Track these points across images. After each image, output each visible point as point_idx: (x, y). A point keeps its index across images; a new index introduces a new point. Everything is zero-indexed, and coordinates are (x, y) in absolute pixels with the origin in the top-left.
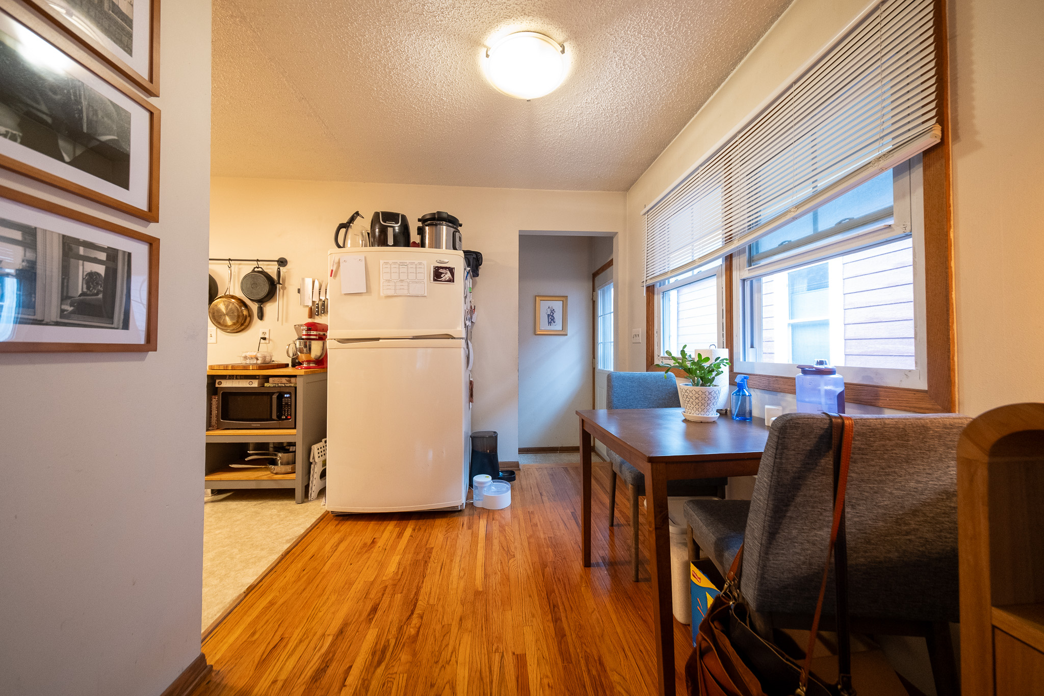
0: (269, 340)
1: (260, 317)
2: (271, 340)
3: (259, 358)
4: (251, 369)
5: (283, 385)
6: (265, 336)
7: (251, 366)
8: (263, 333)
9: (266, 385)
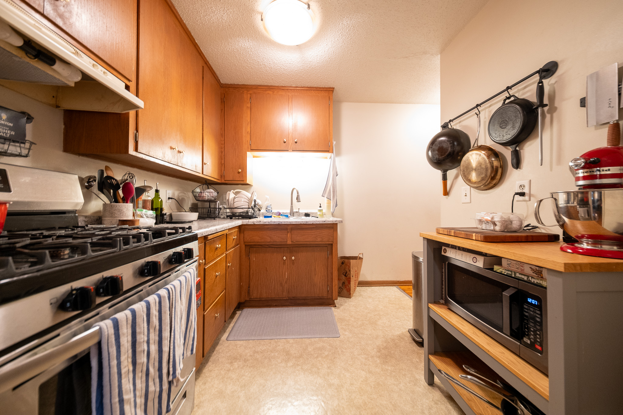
0: (530, 195)
1: (515, 165)
2: (533, 196)
3: (497, 223)
4: (474, 238)
5: (525, 278)
6: (524, 191)
7: (474, 234)
8: (521, 186)
9: (496, 268)
